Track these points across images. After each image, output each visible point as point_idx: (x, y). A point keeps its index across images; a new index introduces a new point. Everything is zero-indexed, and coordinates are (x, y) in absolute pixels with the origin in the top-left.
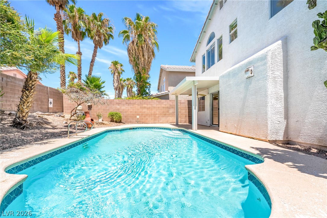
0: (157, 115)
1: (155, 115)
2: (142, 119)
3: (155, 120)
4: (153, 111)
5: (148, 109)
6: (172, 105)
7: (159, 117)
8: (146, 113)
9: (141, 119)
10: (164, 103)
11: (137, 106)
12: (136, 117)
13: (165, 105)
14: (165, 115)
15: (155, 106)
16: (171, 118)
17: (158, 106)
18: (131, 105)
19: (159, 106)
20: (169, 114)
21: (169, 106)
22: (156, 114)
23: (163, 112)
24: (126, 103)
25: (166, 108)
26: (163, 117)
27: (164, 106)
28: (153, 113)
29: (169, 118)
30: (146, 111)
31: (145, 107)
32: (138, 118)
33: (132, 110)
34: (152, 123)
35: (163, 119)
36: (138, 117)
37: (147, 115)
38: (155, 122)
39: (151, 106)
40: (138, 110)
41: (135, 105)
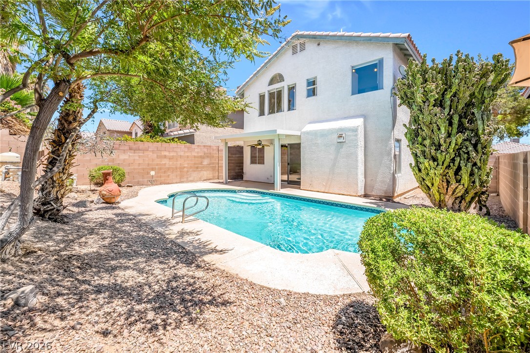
0: (185, 169)
1: (182, 168)
2: (160, 177)
3: (181, 177)
4: (179, 163)
5: (171, 158)
6: (207, 153)
7: (188, 171)
8: (167, 166)
9: (157, 177)
10: (196, 150)
11: (151, 154)
12: (148, 173)
13: (198, 152)
14: (197, 168)
15: (182, 154)
16: (205, 172)
17: (187, 154)
18: (139, 153)
19: (189, 154)
20: (203, 167)
21: (202, 154)
22: (184, 167)
23: (195, 164)
24: (130, 149)
25: (198, 157)
26: (195, 171)
27: (196, 155)
28: (178, 166)
29: (202, 173)
30: (168, 162)
31: (165, 157)
32: (153, 176)
33: (141, 162)
34: (176, 183)
35: (195, 175)
36: (153, 173)
37: (169, 169)
38: (182, 180)
39: (175, 154)
40: (153, 160)
41: (146, 153)
